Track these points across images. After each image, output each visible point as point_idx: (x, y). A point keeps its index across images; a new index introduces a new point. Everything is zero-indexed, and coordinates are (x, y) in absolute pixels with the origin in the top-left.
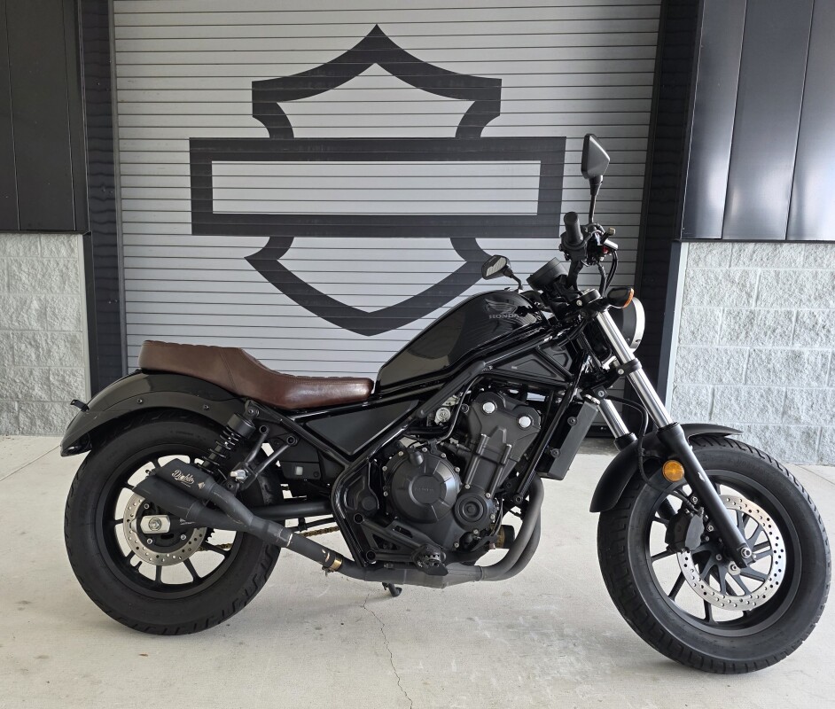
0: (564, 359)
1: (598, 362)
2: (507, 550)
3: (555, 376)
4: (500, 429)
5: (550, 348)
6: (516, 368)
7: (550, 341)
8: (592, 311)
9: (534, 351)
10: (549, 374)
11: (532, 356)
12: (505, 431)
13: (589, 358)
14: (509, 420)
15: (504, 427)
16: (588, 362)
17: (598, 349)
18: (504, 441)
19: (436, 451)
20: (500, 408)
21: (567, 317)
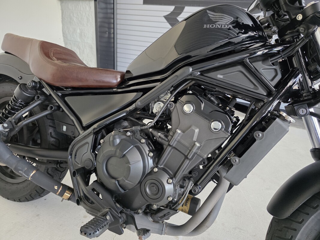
0: (273, 74)
1: (309, 81)
2: (191, 216)
3: (257, 89)
4: (193, 128)
5: (260, 63)
6: (221, 77)
7: (263, 55)
8: (311, 25)
9: (241, 63)
10: (252, 86)
11: (240, 68)
12: (197, 131)
13: (300, 75)
14: (203, 122)
15: (197, 127)
16: (297, 79)
17: (312, 68)
18: (195, 139)
19: (138, 135)
20: (197, 110)
21: (287, 34)
